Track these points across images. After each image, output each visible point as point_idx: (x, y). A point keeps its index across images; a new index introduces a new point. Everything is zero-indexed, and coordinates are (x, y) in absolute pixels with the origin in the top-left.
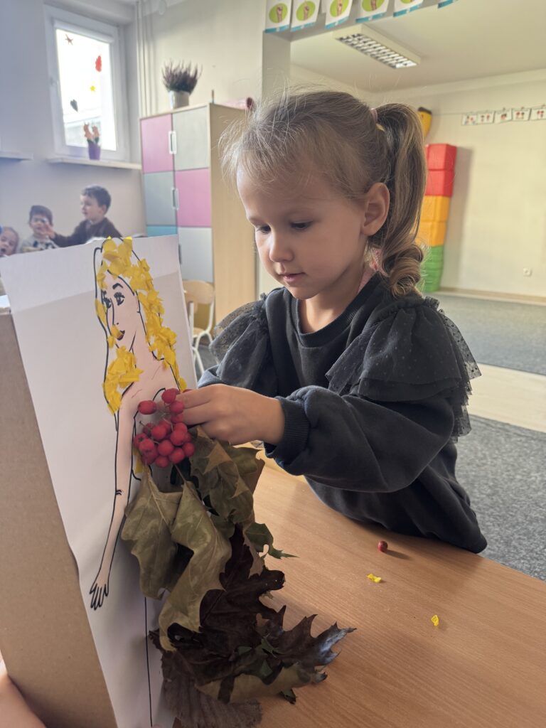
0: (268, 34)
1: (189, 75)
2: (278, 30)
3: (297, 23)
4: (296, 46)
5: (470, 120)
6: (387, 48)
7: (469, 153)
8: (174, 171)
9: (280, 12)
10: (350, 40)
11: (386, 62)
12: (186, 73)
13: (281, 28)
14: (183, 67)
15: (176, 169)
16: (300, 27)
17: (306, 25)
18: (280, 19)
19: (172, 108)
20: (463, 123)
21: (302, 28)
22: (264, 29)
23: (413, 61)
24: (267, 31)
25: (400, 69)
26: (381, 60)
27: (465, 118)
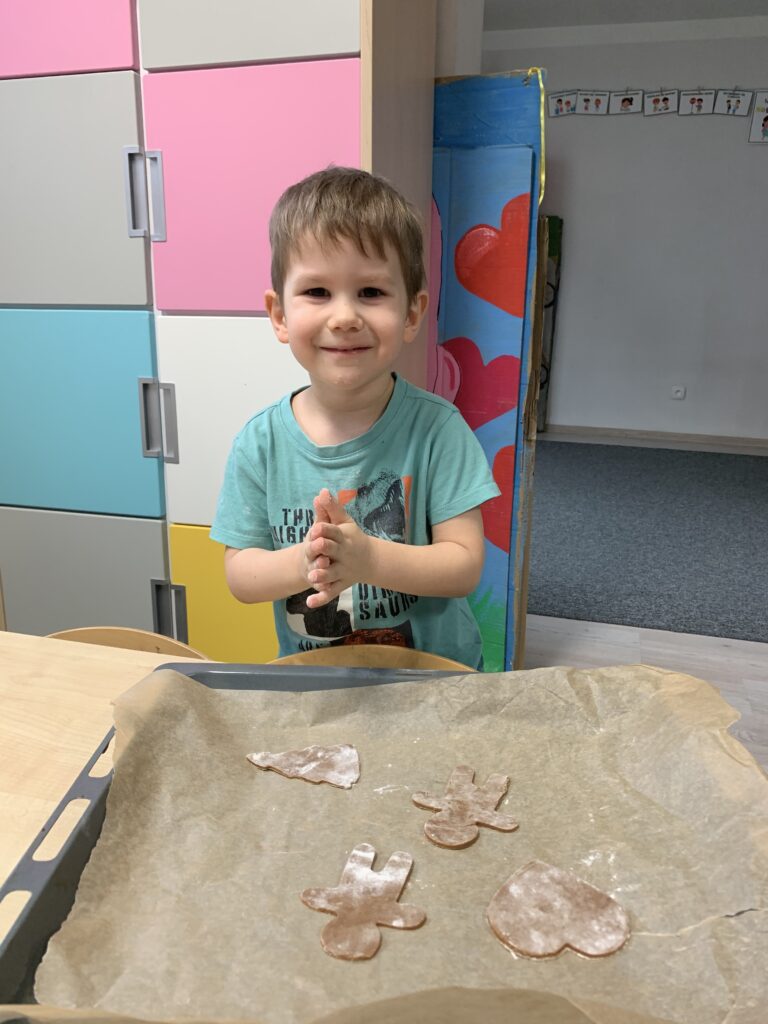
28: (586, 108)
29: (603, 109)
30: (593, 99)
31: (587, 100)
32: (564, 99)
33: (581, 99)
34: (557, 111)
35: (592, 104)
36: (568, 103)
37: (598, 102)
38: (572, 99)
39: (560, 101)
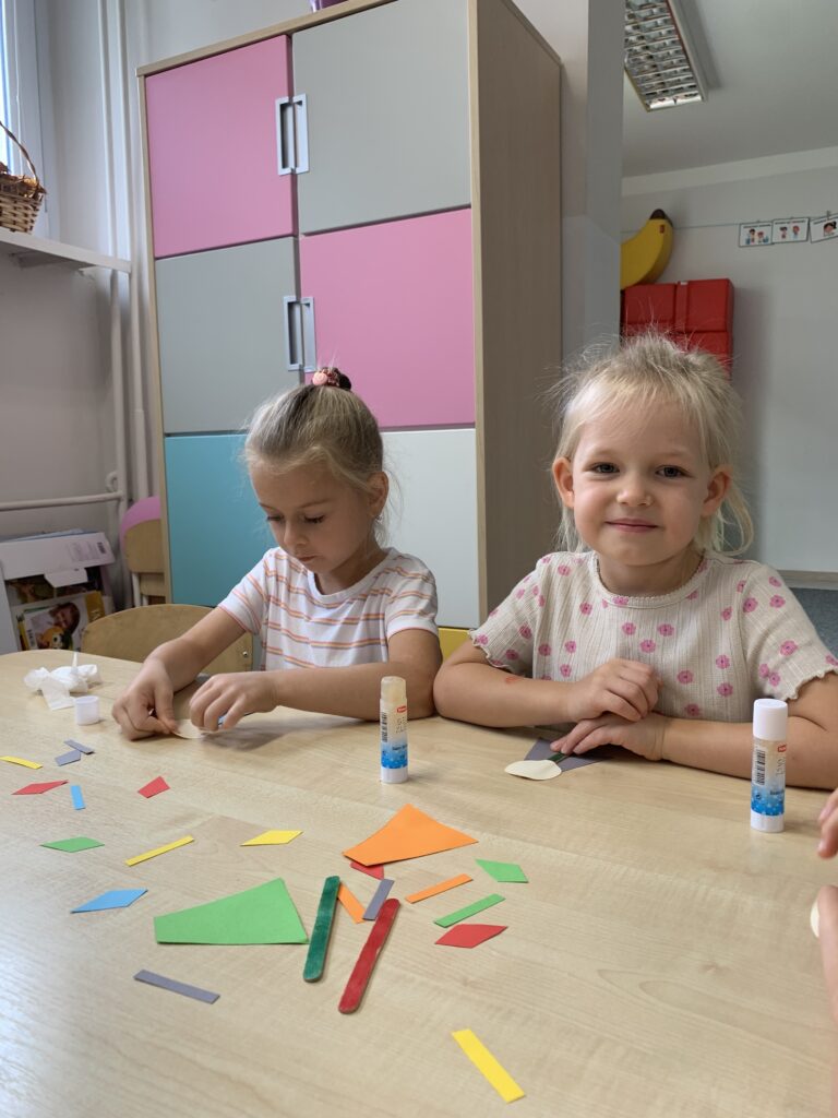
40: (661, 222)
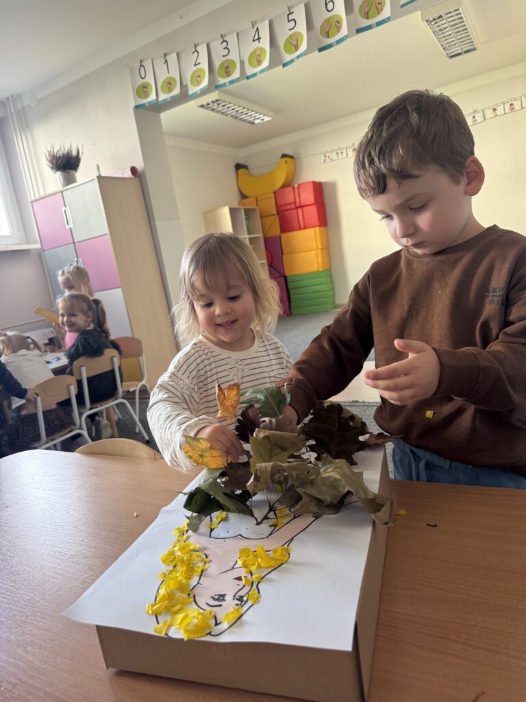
0: (139, 109)
1: (72, 155)
2: (147, 105)
3: (163, 97)
4: (165, 116)
5: (327, 158)
6: (244, 108)
7: (333, 186)
8: (74, 243)
9: (146, 90)
10: (210, 106)
11: (245, 121)
12: (68, 153)
13: (149, 103)
14: (64, 149)
15: (76, 241)
16: (166, 99)
17: (171, 97)
18: (147, 95)
19: (61, 186)
20: (323, 161)
21: (169, 100)
22: (134, 106)
23: (269, 116)
24: (137, 107)
25: (259, 124)
26: (241, 119)
27: (323, 157)
28: (338, 156)
29: (345, 155)
30: (340, 152)
31: (337, 153)
32: (327, 155)
33: (335, 153)
34: (325, 160)
35: (340, 154)
36: (329, 157)
37: (342, 153)
38: (330, 155)
39: (325, 156)
40: (285, 159)
